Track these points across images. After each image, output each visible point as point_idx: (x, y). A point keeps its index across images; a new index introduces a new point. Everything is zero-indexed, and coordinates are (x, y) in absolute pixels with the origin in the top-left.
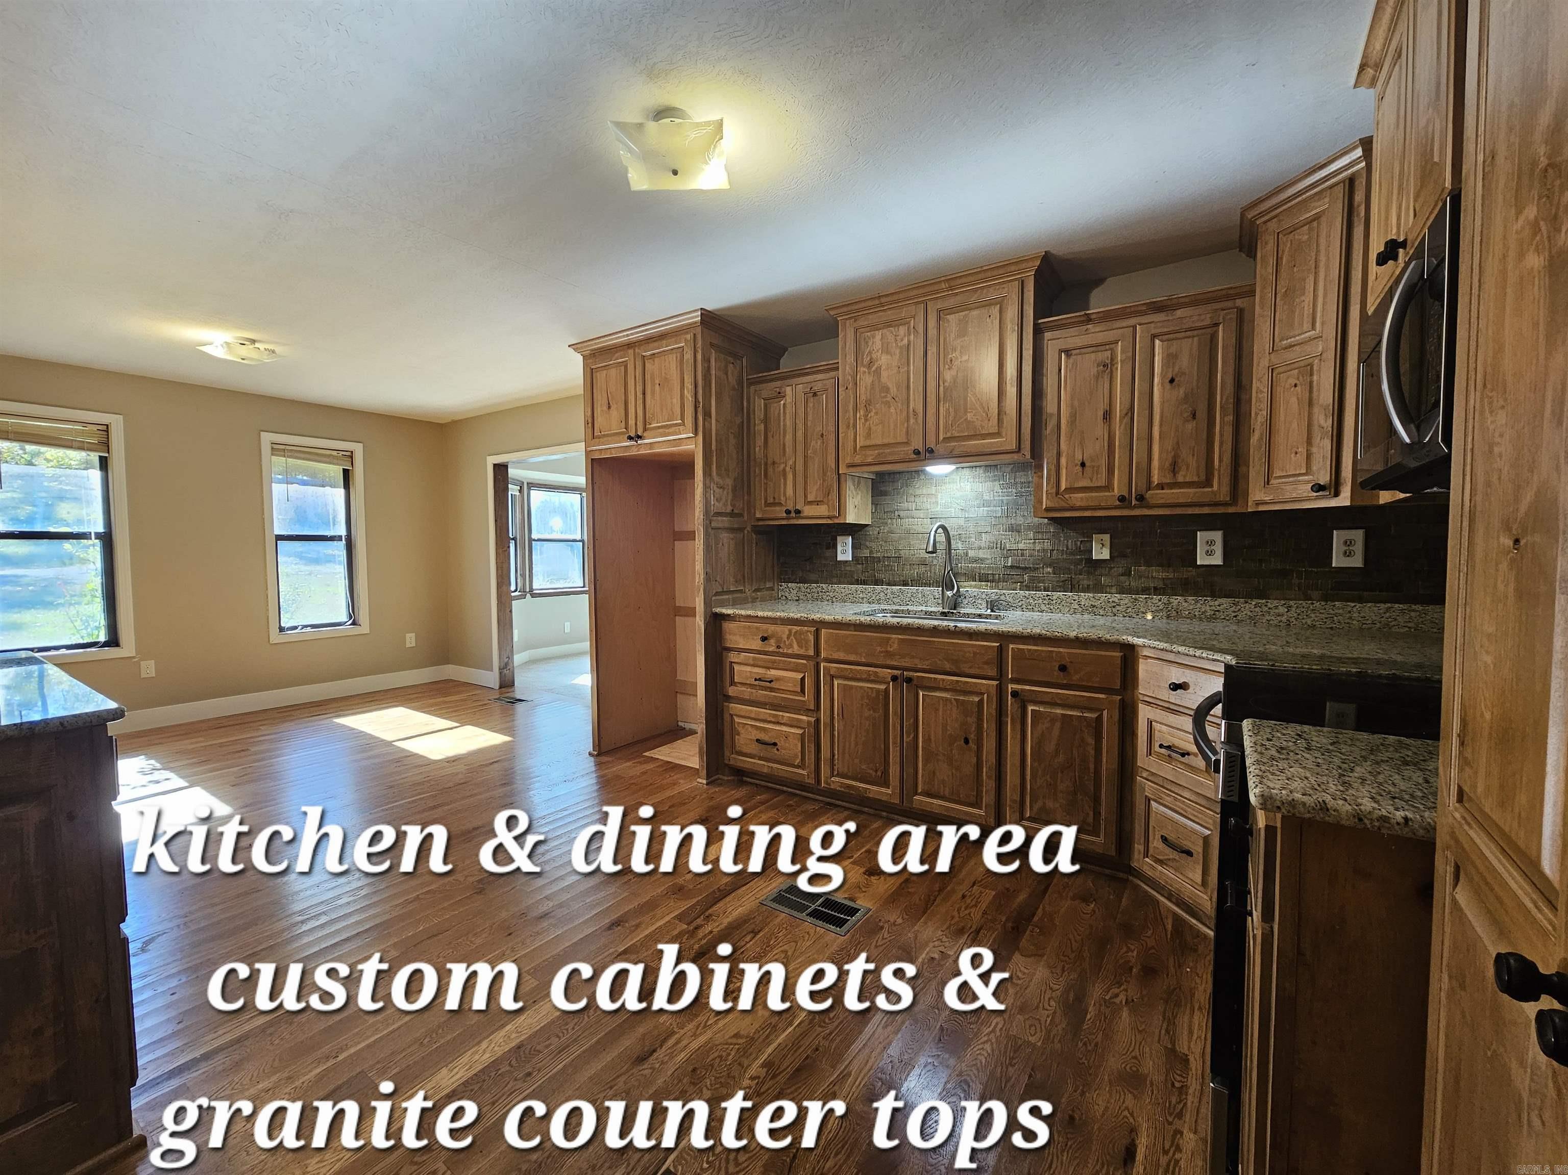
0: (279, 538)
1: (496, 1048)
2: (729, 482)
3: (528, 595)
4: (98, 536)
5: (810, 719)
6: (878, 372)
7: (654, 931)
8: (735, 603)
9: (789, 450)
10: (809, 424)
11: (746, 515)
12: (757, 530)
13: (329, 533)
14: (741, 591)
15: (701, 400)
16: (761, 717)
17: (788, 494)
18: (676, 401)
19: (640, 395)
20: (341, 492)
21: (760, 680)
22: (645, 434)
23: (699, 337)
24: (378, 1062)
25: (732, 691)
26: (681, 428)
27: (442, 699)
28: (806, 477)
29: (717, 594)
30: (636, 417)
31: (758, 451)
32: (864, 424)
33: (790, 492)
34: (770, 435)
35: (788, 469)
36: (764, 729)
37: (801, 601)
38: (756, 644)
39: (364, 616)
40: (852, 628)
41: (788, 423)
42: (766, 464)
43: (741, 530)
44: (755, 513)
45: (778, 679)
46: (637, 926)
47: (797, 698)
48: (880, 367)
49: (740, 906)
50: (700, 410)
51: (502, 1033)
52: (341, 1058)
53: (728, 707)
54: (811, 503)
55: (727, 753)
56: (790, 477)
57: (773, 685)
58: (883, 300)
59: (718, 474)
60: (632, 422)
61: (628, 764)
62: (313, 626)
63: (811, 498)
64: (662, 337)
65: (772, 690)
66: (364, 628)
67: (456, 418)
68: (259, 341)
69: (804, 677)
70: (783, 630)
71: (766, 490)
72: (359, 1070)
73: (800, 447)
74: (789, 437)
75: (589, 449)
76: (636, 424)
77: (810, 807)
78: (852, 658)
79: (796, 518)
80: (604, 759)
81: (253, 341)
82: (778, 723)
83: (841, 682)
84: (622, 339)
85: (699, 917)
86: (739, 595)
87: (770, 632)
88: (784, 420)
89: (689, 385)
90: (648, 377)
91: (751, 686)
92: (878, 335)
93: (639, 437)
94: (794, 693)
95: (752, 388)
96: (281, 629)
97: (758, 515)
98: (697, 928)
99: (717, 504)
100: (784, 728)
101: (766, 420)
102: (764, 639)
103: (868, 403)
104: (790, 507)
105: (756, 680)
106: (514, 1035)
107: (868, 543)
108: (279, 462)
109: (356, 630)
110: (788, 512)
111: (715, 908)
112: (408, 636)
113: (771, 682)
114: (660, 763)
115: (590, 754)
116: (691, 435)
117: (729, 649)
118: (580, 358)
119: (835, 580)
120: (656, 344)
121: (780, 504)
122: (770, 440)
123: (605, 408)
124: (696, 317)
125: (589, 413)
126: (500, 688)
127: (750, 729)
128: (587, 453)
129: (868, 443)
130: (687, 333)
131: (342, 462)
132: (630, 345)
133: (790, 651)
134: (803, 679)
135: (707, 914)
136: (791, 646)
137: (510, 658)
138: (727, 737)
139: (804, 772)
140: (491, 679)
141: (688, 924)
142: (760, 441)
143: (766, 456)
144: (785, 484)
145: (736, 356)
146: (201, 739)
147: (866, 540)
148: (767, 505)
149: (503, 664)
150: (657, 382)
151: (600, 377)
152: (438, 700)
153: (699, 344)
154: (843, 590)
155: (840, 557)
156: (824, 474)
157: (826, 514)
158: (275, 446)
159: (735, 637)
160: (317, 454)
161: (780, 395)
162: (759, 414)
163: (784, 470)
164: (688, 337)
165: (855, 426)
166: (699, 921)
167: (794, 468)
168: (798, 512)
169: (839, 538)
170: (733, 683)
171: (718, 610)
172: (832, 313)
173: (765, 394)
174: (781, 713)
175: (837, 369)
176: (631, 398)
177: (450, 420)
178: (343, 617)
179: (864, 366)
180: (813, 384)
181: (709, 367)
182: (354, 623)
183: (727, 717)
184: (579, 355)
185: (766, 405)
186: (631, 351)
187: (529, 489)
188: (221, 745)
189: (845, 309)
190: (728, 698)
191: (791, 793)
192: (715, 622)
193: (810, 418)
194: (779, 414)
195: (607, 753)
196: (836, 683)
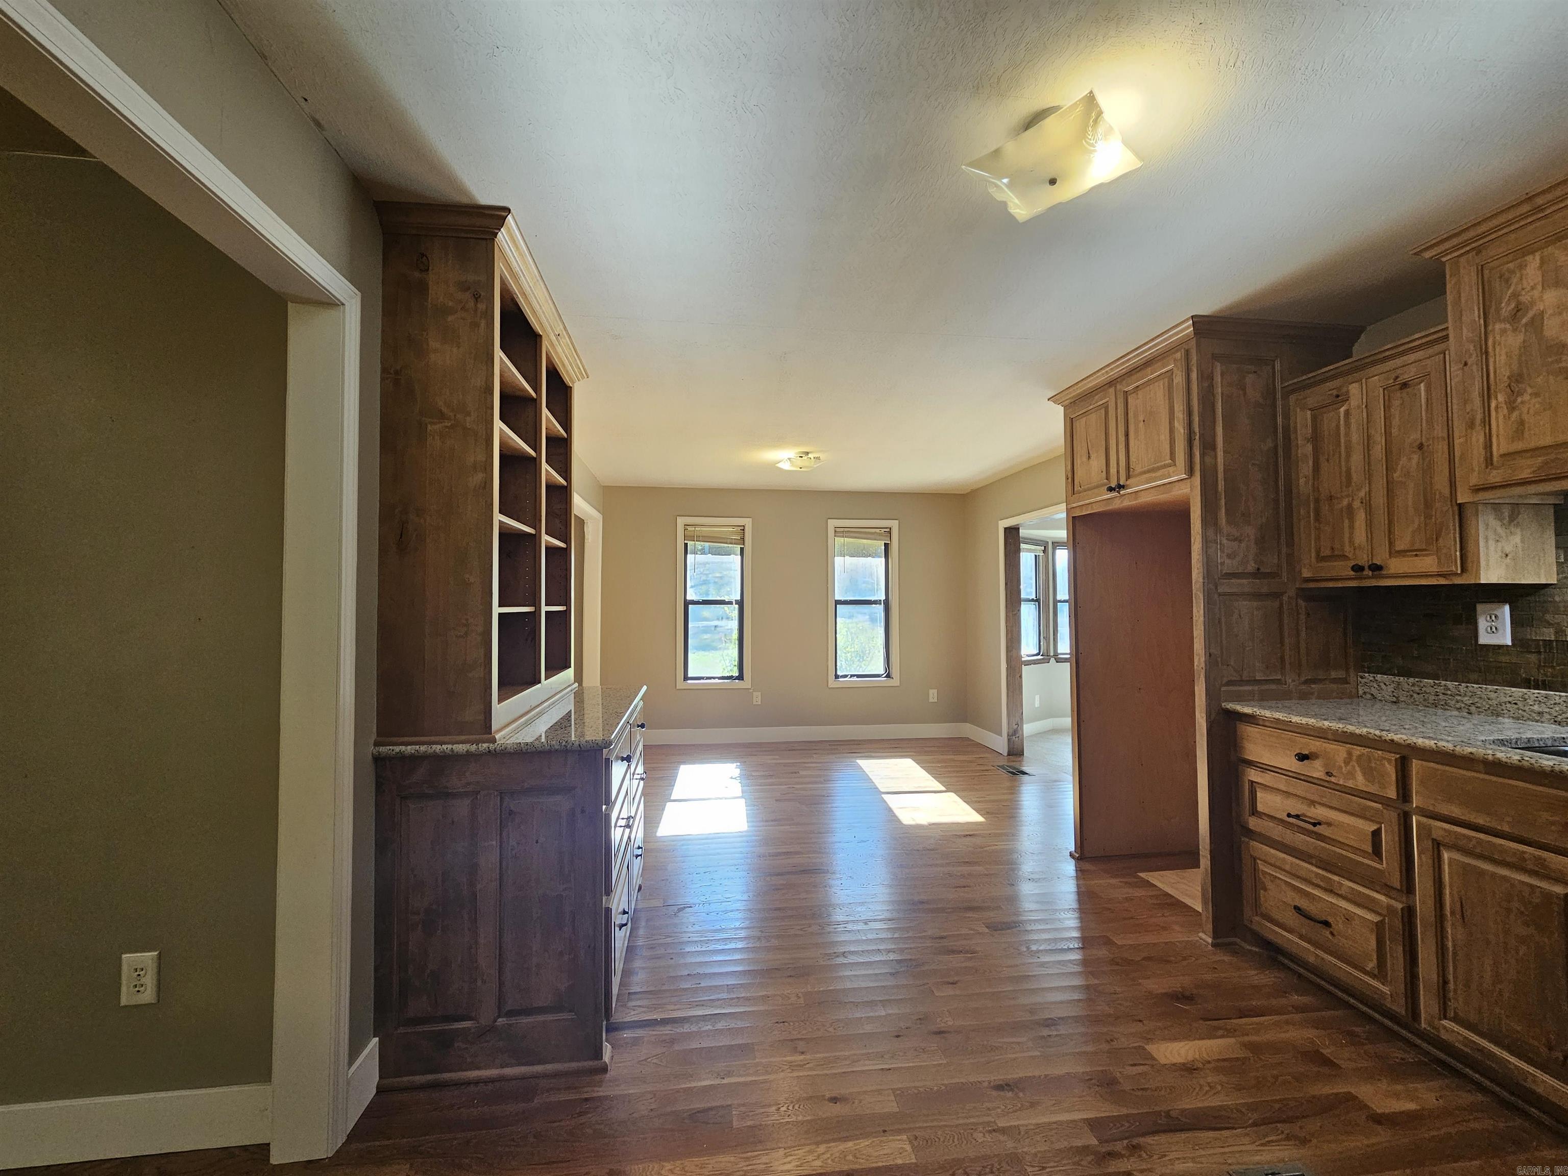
0: (838, 602)
1: (829, 1161)
2: (1250, 531)
3: (1052, 660)
4: (737, 602)
5: (1393, 902)
6: (1537, 323)
7: (1050, 1124)
8: (1263, 698)
9: (1357, 477)
10: (1395, 431)
11: (1285, 574)
13: (873, 598)
14: (1278, 682)
15: (1197, 430)
16: (1303, 873)
17: (1357, 542)
18: (1165, 437)
19: (1122, 439)
20: (882, 560)
21: (1297, 817)
22: (1128, 483)
23: (1194, 352)
24: (744, 1105)
25: (1253, 823)
26: (1171, 469)
27: (952, 757)
28: (1390, 514)
29: (1230, 683)
30: (1118, 464)
31: (1303, 484)
32: (1507, 418)
33: (1360, 536)
34: (1322, 459)
35: (1357, 504)
36: (1307, 895)
37: (1402, 705)
38: (1289, 762)
39: (895, 672)
40: (1481, 767)
41: (1355, 437)
42: (1317, 501)
43: (1277, 595)
44: (1301, 573)
45: (1330, 824)
46: (1033, 1105)
47: (1366, 861)
48: (1542, 313)
49: (1193, 1160)
50: (1197, 443)
51: (842, 1146)
52: (725, 1081)
53: (1248, 843)
54: (1402, 553)
55: (1248, 912)
56: (1361, 517)
57: (1317, 829)
58: (1539, 201)
59: (1229, 522)
60: (1113, 471)
61: (1113, 881)
62: (858, 676)
63: (1400, 546)
64: (1148, 363)
65: (1320, 837)
66: (895, 681)
67: (975, 487)
68: (811, 452)
69: (1379, 830)
70: (1339, 752)
71: (1318, 538)
72: (729, 1103)
73: (1380, 470)
74: (1357, 459)
75: (1069, 506)
76: (1118, 472)
77: (1397, 1053)
78: (1481, 820)
79: (1373, 577)
80: (1087, 866)
81: (807, 453)
82: (1331, 891)
83: (1457, 856)
84: (1101, 379)
85: (1121, 1139)
86: (1273, 687)
87: (1314, 749)
88: (1347, 434)
89: (1180, 415)
90: (1131, 415)
91: (1284, 823)
92: (1533, 262)
93: (1123, 487)
94: (1363, 853)
95: (1292, 398)
96: (837, 677)
97: (1306, 574)
98: (1112, 1155)
99: (1227, 561)
100: (1343, 904)
101: (1315, 439)
102: (1302, 757)
103: (1517, 380)
104: (1363, 560)
105: (1289, 815)
106: (850, 1157)
107: (1548, 617)
108: (839, 541)
109: (890, 683)
110: (1358, 569)
111: (1149, 1140)
112: (931, 691)
113: (1314, 825)
114: (1159, 893)
115: (1071, 855)
116: (1184, 476)
117: (1251, 764)
118: (1061, 409)
119: (1474, 676)
120: (1139, 375)
121: (1345, 557)
122: (1324, 465)
123: (1085, 459)
124: (1188, 327)
125: (1069, 467)
126: (1009, 755)
127: (1283, 886)
128: (1068, 511)
129: (1519, 446)
130: (1177, 351)
131: (884, 538)
132: (1111, 383)
133: (1350, 784)
134: (1376, 834)
135: (1135, 1141)
136: (1351, 775)
137: (1020, 724)
138: (1247, 888)
139: (1385, 989)
140: (1000, 744)
141: (1101, 1142)
142: (1306, 469)
143: (1316, 489)
144: (1352, 527)
145: (1261, 362)
146: (777, 757)
147: (1546, 611)
148: (1320, 558)
149: (1011, 731)
150: (1141, 418)
151: (1080, 425)
152: (949, 757)
153: (1194, 361)
154: (1493, 695)
155: (1485, 639)
156: (1428, 505)
157: (1434, 569)
158: (838, 530)
159: (1259, 747)
160: (865, 533)
161: (1340, 398)
162: (1303, 432)
163: (1350, 506)
164: (1178, 355)
165: (1486, 421)
166: (1119, 1146)
167: (1368, 505)
168: (1379, 568)
169: (1480, 607)
170: (1254, 812)
171: (1231, 706)
172: (1427, 255)
173: (1312, 401)
174: (1336, 878)
175: (1446, 337)
176: (1113, 443)
177: (969, 491)
178: (881, 670)
179: (1504, 321)
180: (1399, 371)
181: (1211, 386)
182: (888, 676)
183: (1246, 859)
184: (1060, 406)
185: (1314, 419)
186: (1112, 390)
187: (1054, 549)
188: (785, 765)
189: (1455, 241)
190: (1250, 833)
191: (1363, 1013)
192: (1229, 725)
193: (1396, 422)
194: (1338, 427)
195: (1094, 859)
196: (1446, 855)
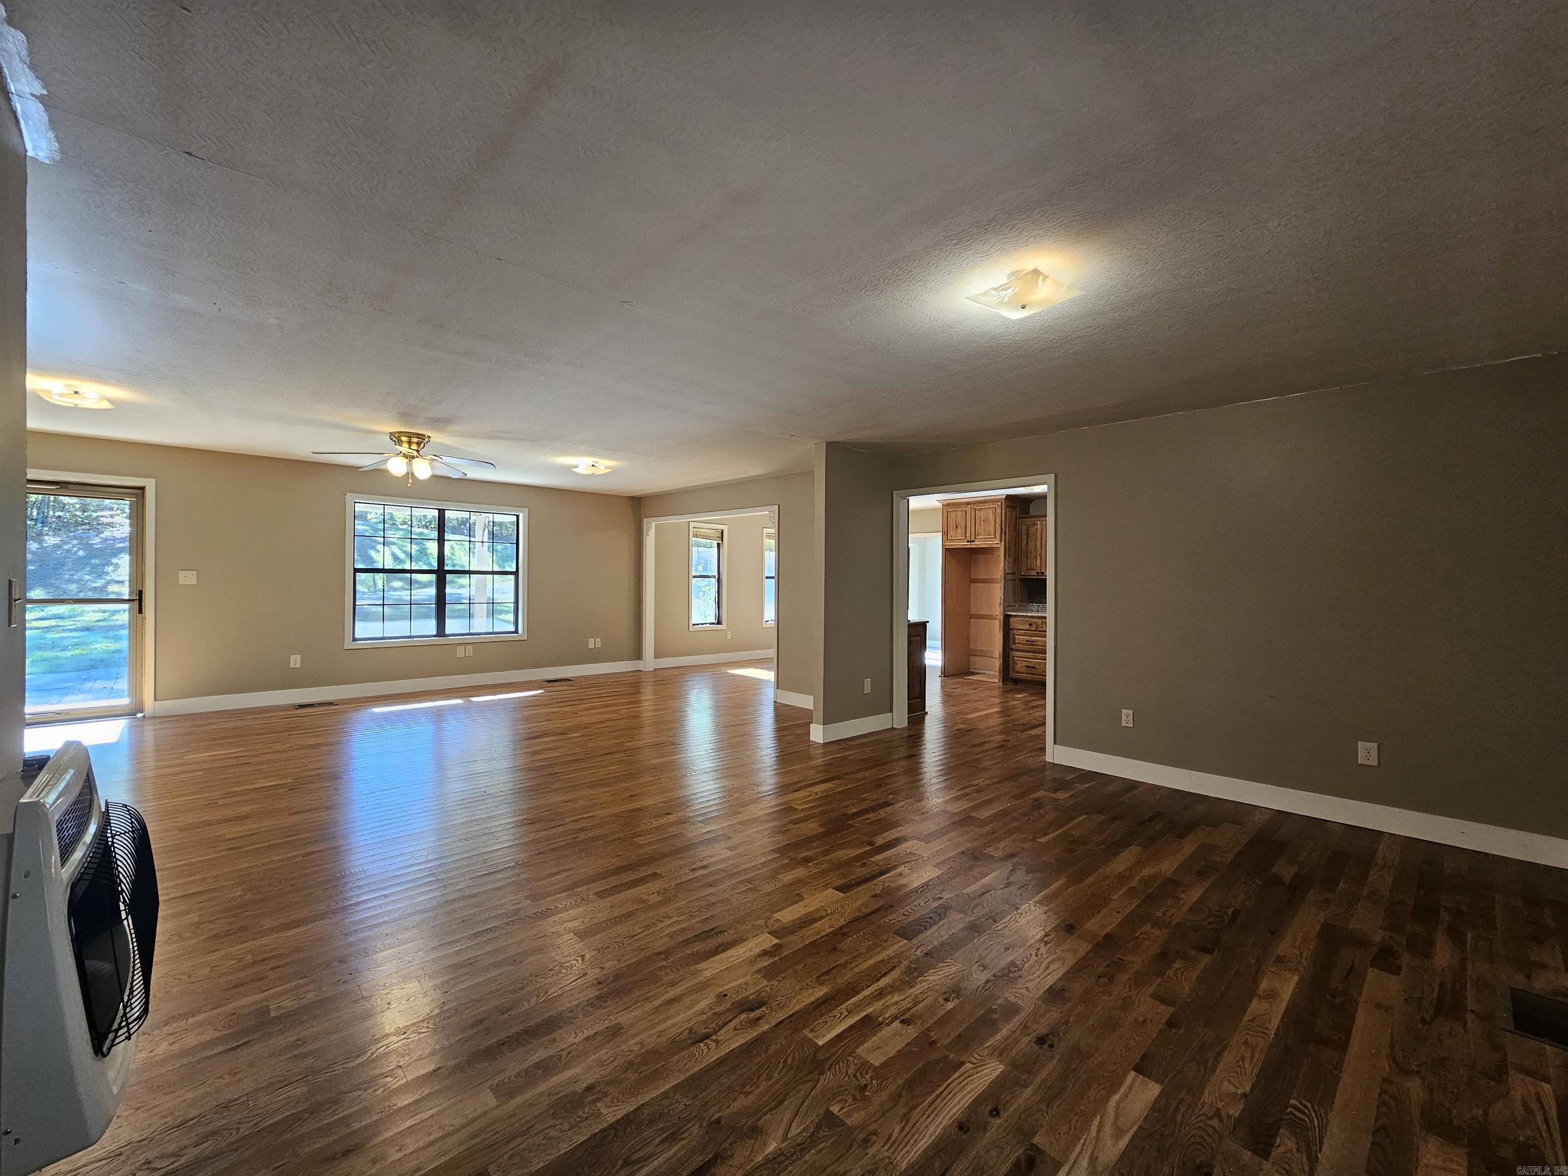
2: (1013, 560)
8: (1016, 611)
9: (1039, 547)
11: (1017, 574)
12: (1021, 580)
15: (1004, 528)
16: (1028, 657)
18: (992, 528)
19: (973, 524)
21: (1028, 641)
22: (975, 540)
23: (1003, 504)
25: (1014, 647)
26: (994, 538)
29: (1009, 607)
30: (971, 533)
31: (1025, 547)
33: (1038, 564)
34: (1029, 540)
35: (1038, 555)
36: (1029, 661)
38: (1027, 627)
41: (1039, 536)
42: (1028, 553)
43: (1015, 580)
45: (1036, 640)
47: (1043, 648)
50: (1003, 532)
53: (1012, 653)
55: (1010, 672)
56: (1039, 558)
59: (1009, 556)
60: (968, 535)
64: (984, 502)
65: (1033, 645)
70: (1039, 621)
71: (1027, 564)
74: (1038, 542)
75: (944, 544)
76: (970, 535)
79: (1041, 576)
82: (1036, 659)
86: (1016, 607)
87: (1033, 622)
88: (1036, 535)
89: (998, 521)
90: (977, 517)
91: (1024, 644)
93: (973, 541)
95: (1024, 520)
97: (1021, 574)
99: (1007, 569)
100: (1039, 661)
101: (1027, 534)
102: (1030, 625)
104: (1039, 571)
105: (1026, 641)
110: (1038, 573)
113: (1033, 642)
115: (940, 675)
116: (999, 539)
117: (1013, 629)
120: (981, 505)
121: (1033, 570)
122: (1029, 542)
123: (955, 528)
124: (1004, 496)
125: (946, 529)
127: (1022, 662)
128: (943, 546)
130: (997, 501)
132: (968, 503)
136: (1042, 627)
138: (1011, 665)
142: (1024, 542)
143: (1027, 549)
144: (1036, 561)
145: (1015, 508)
150: (982, 519)
151: (953, 515)
153: (1004, 507)
159: (1015, 623)
161: (1035, 524)
162: (1024, 531)
163: (1036, 555)
167: (1041, 555)
168: (1042, 573)
170: (1014, 643)
171: (1009, 613)
173: (1026, 523)
174: (1037, 655)
176: (968, 524)
183: (1011, 658)
185: (1028, 528)
186: (968, 506)
190: (1012, 649)
192: (1007, 618)
194: (1033, 531)
